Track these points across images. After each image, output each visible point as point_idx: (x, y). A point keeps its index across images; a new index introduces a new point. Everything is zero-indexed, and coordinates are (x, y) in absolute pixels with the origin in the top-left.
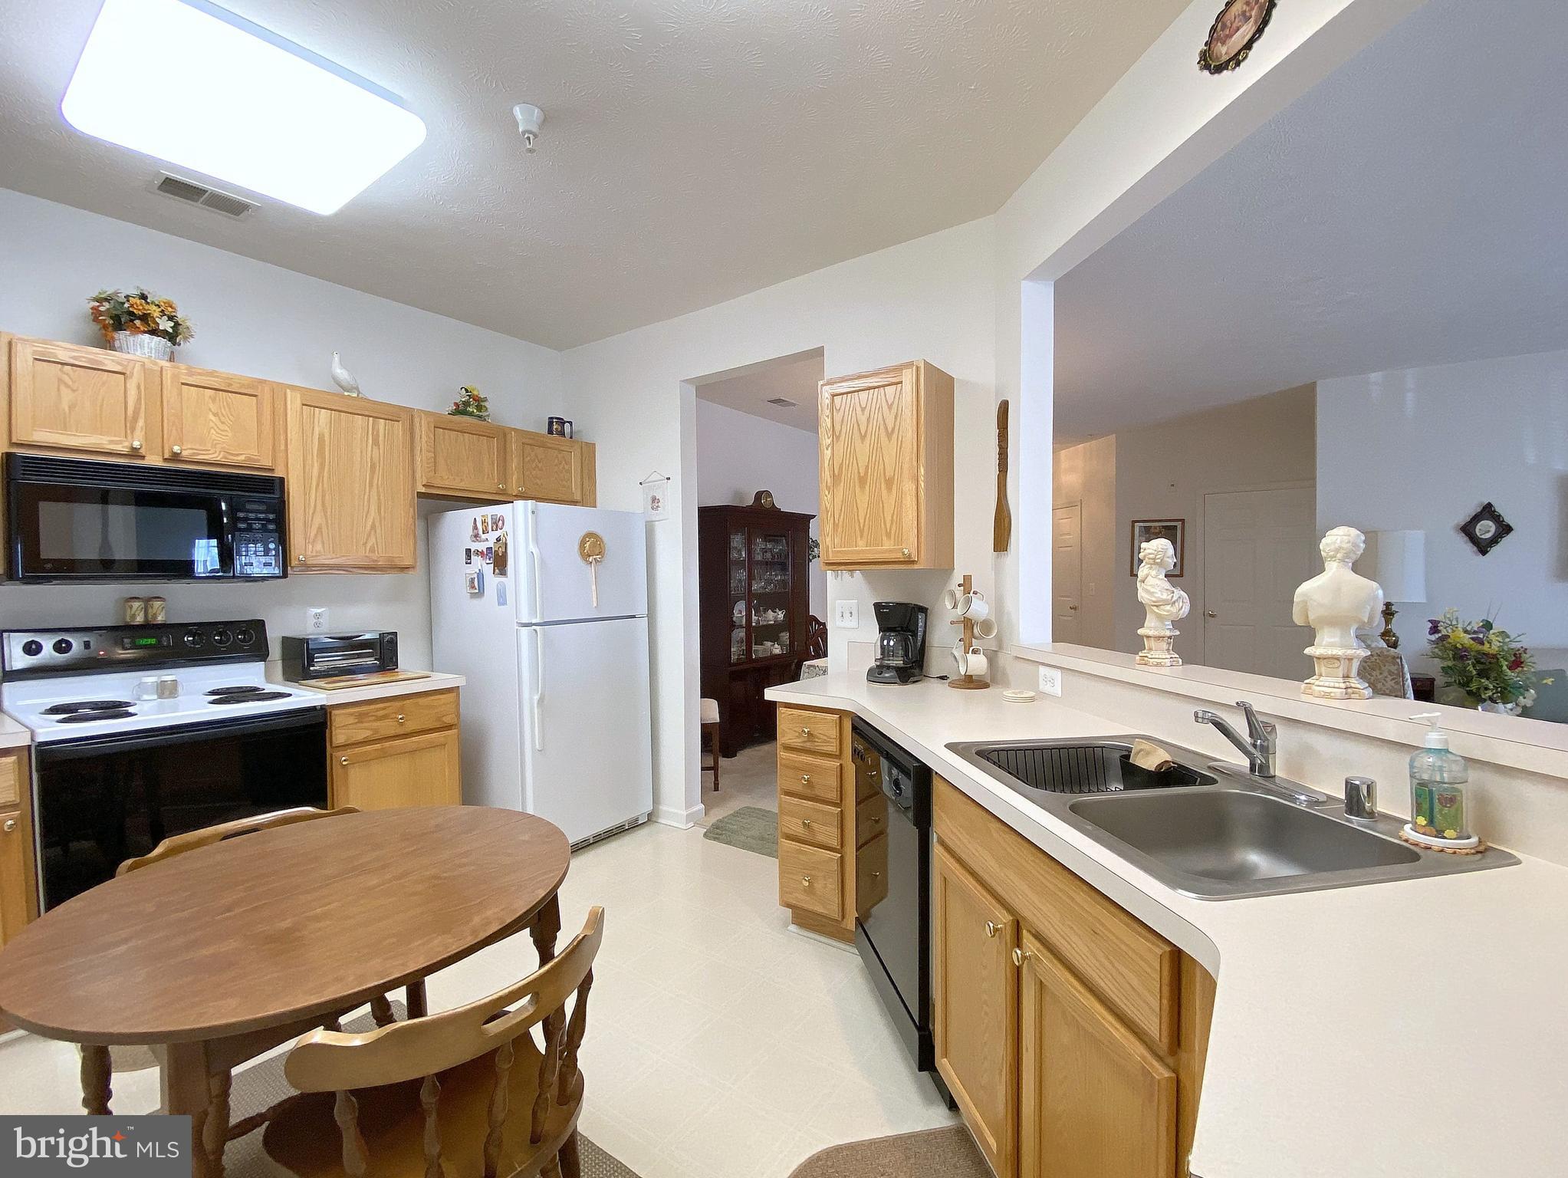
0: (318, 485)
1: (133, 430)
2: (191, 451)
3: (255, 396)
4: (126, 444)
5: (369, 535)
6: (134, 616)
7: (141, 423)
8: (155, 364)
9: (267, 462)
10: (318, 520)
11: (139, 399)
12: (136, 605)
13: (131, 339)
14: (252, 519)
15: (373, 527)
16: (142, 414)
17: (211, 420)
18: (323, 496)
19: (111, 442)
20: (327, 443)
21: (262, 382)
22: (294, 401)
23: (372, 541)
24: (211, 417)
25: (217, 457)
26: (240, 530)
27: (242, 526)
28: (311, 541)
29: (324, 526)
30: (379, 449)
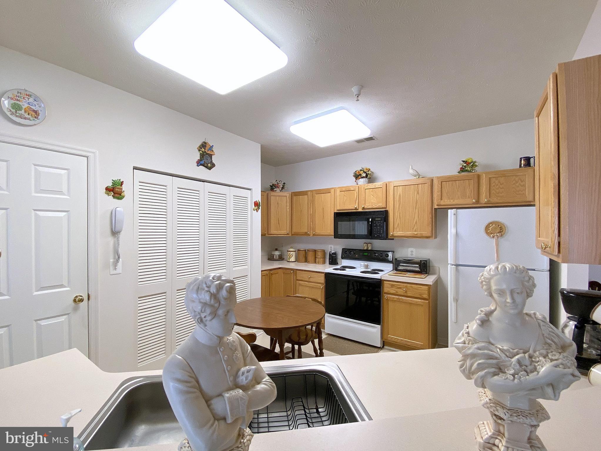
0: (398, 211)
2: (367, 207)
3: (382, 187)
7: (357, 201)
9: (385, 206)
10: (398, 222)
11: (357, 195)
14: (377, 223)
19: (352, 207)
20: (402, 196)
22: (392, 186)
23: (416, 227)
24: (371, 196)
25: (372, 207)
27: (375, 225)
29: (400, 223)
30: (419, 195)
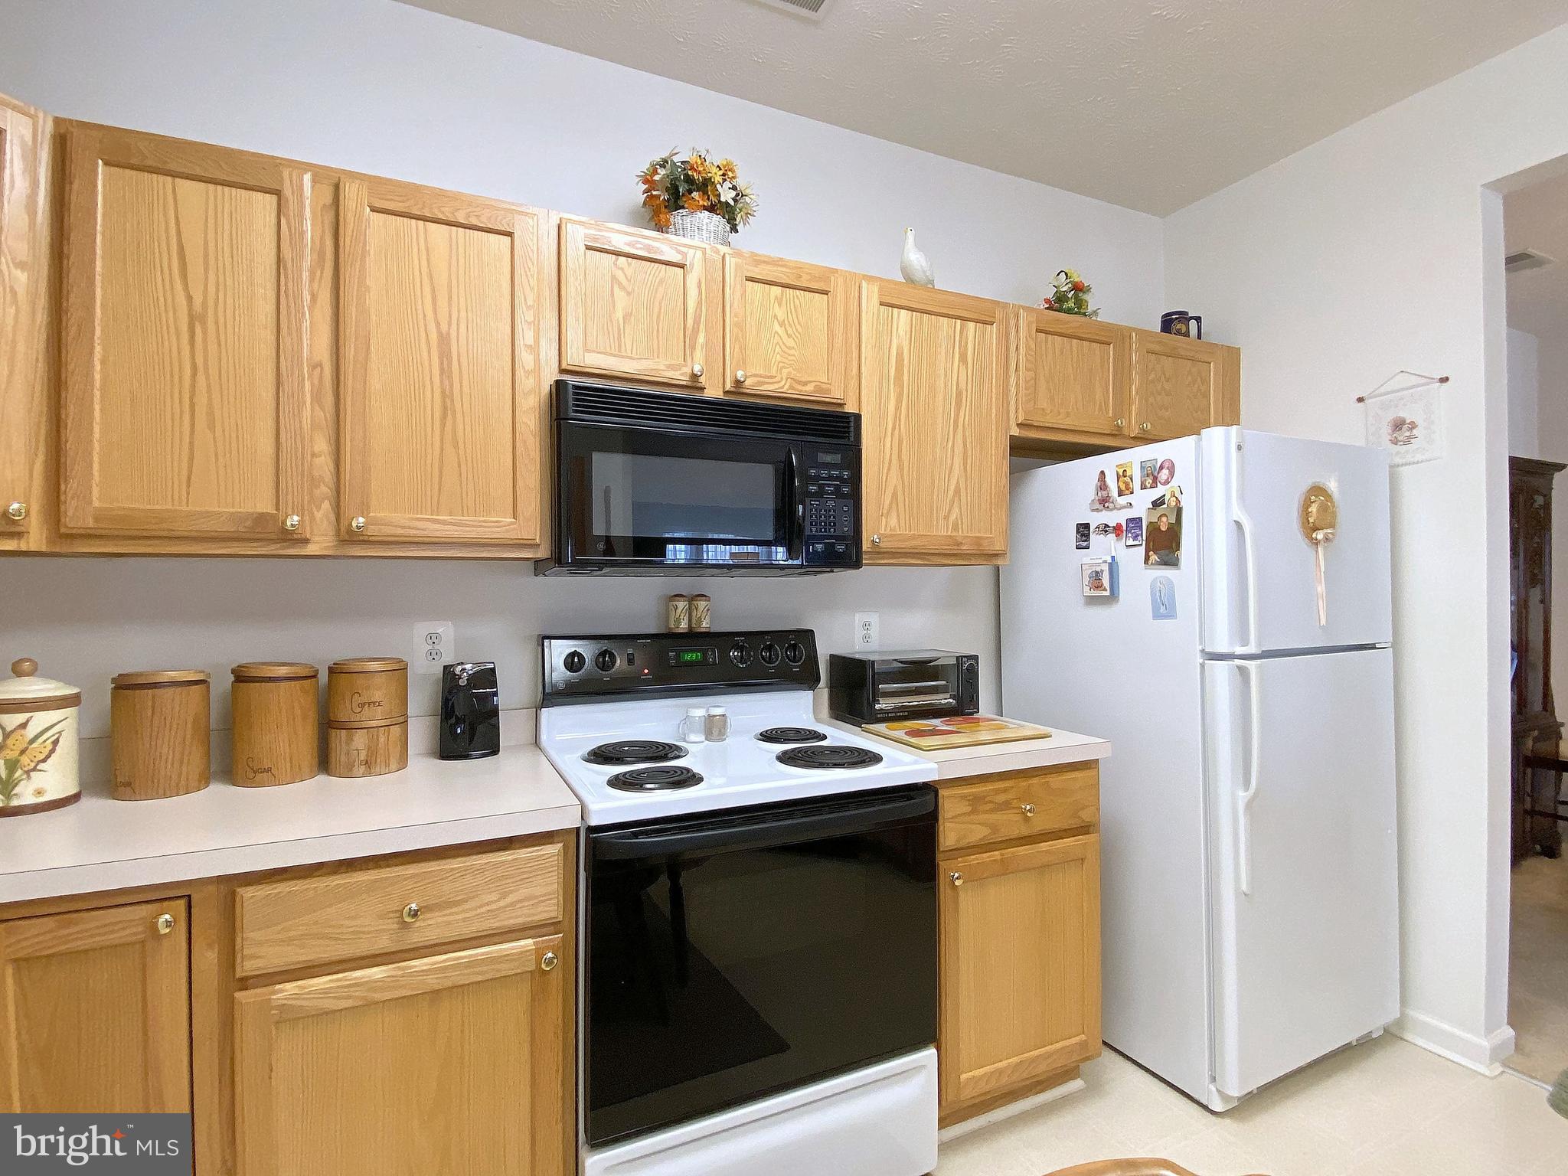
0: (894, 429)
1: (693, 348)
2: (756, 379)
3: (826, 293)
4: (687, 370)
5: (951, 506)
6: (678, 621)
7: (701, 339)
8: (717, 252)
9: (836, 394)
10: (894, 478)
11: (700, 303)
12: (682, 604)
13: (688, 219)
14: (824, 479)
15: (957, 492)
16: (702, 327)
17: (776, 332)
18: (900, 442)
19: (670, 367)
20: (906, 362)
21: (834, 271)
22: (871, 296)
23: (956, 510)
24: (777, 327)
25: (783, 387)
26: (811, 495)
27: (813, 488)
28: (885, 512)
29: (900, 489)
30: (967, 368)
